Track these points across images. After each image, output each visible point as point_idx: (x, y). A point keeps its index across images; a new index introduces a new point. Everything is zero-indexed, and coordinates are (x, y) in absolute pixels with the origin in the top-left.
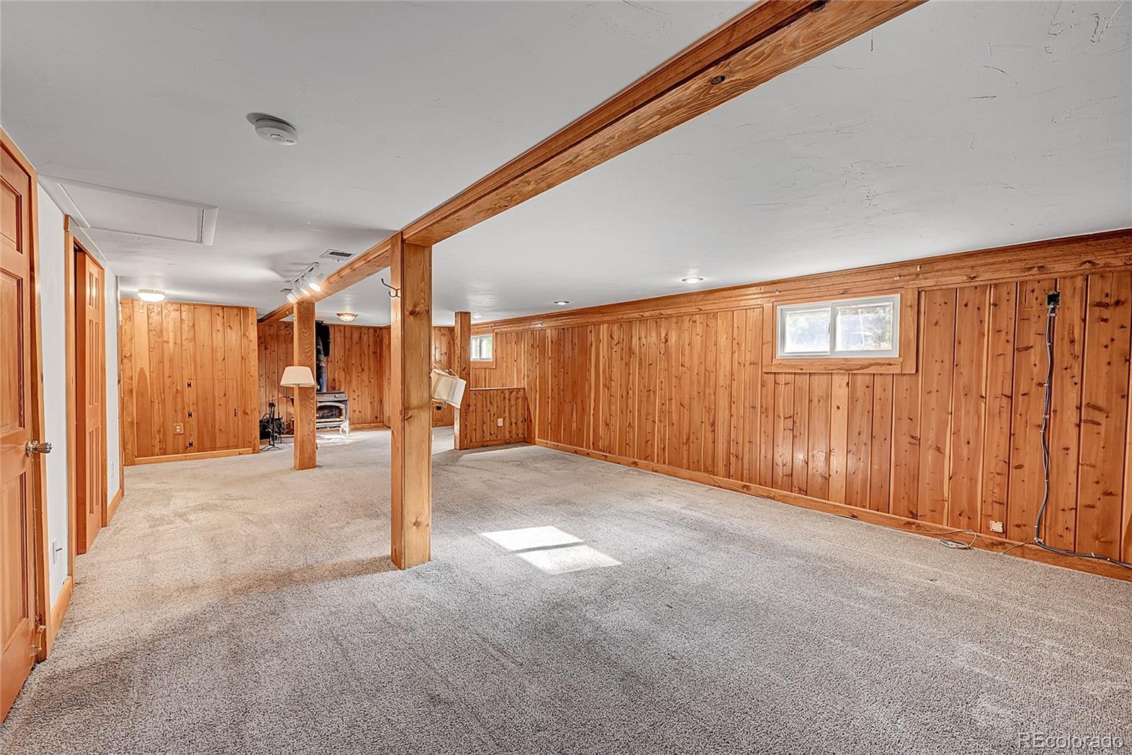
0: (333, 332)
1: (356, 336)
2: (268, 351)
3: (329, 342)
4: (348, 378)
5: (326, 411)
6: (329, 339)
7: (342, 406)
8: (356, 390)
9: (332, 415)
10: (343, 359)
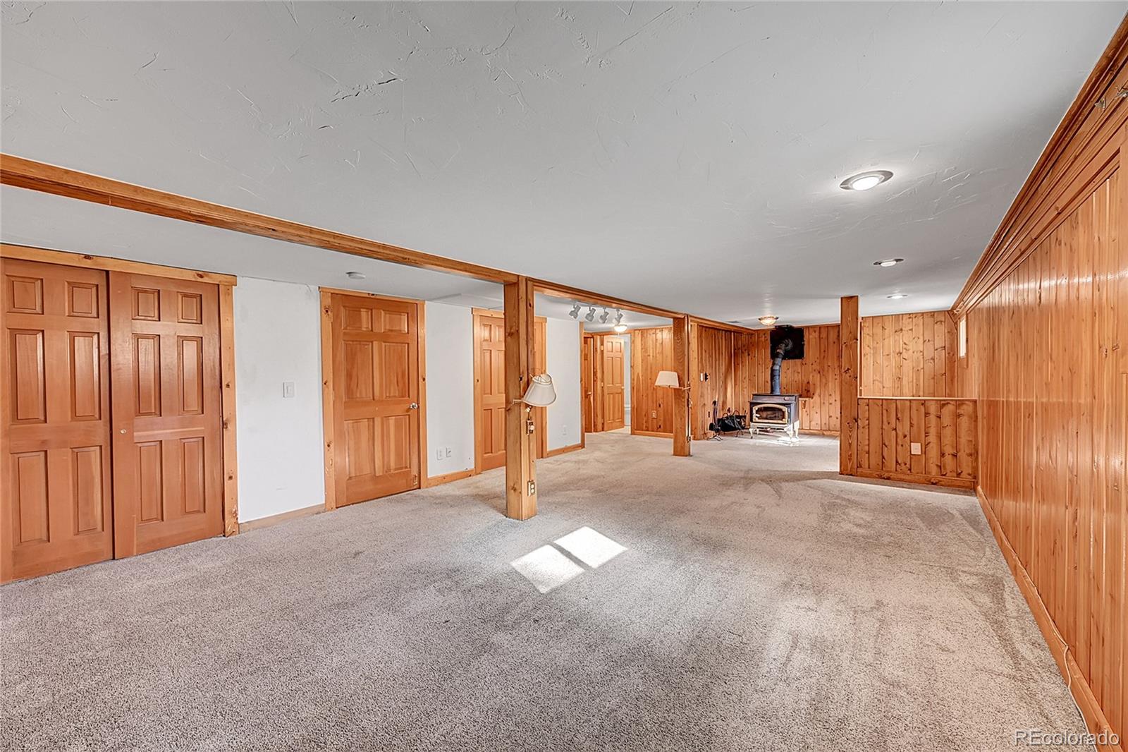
0: (807, 333)
1: (833, 335)
2: (750, 357)
3: (804, 345)
4: (824, 380)
5: (769, 413)
6: (804, 341)
7: (785, 409)
8: (833, 395)
9: (775, 417)
10: (818, 361)
